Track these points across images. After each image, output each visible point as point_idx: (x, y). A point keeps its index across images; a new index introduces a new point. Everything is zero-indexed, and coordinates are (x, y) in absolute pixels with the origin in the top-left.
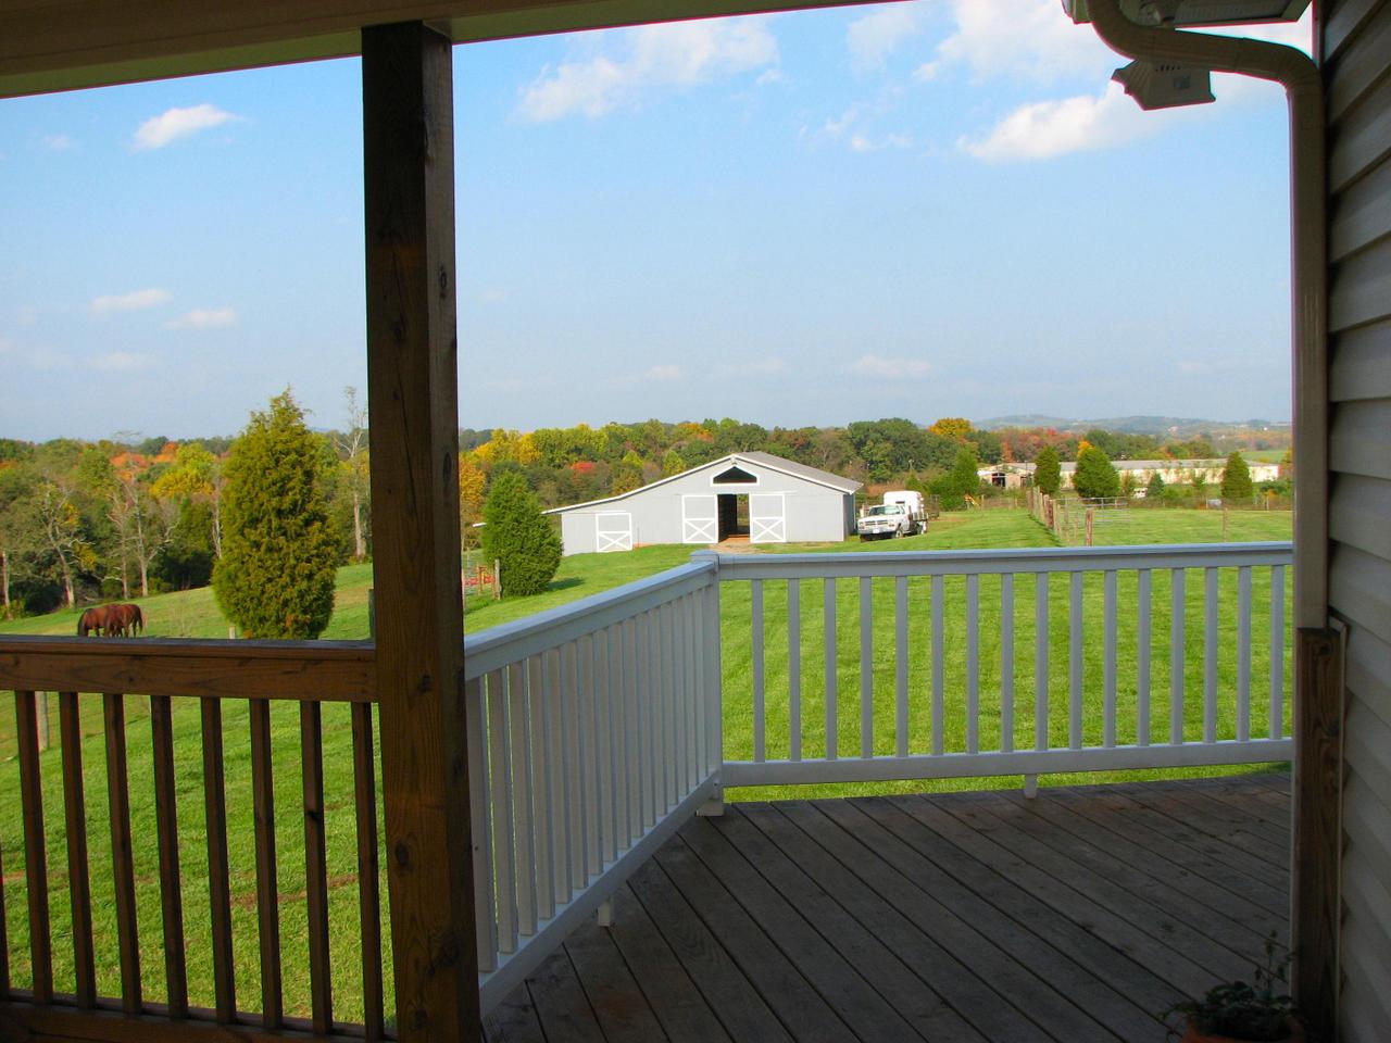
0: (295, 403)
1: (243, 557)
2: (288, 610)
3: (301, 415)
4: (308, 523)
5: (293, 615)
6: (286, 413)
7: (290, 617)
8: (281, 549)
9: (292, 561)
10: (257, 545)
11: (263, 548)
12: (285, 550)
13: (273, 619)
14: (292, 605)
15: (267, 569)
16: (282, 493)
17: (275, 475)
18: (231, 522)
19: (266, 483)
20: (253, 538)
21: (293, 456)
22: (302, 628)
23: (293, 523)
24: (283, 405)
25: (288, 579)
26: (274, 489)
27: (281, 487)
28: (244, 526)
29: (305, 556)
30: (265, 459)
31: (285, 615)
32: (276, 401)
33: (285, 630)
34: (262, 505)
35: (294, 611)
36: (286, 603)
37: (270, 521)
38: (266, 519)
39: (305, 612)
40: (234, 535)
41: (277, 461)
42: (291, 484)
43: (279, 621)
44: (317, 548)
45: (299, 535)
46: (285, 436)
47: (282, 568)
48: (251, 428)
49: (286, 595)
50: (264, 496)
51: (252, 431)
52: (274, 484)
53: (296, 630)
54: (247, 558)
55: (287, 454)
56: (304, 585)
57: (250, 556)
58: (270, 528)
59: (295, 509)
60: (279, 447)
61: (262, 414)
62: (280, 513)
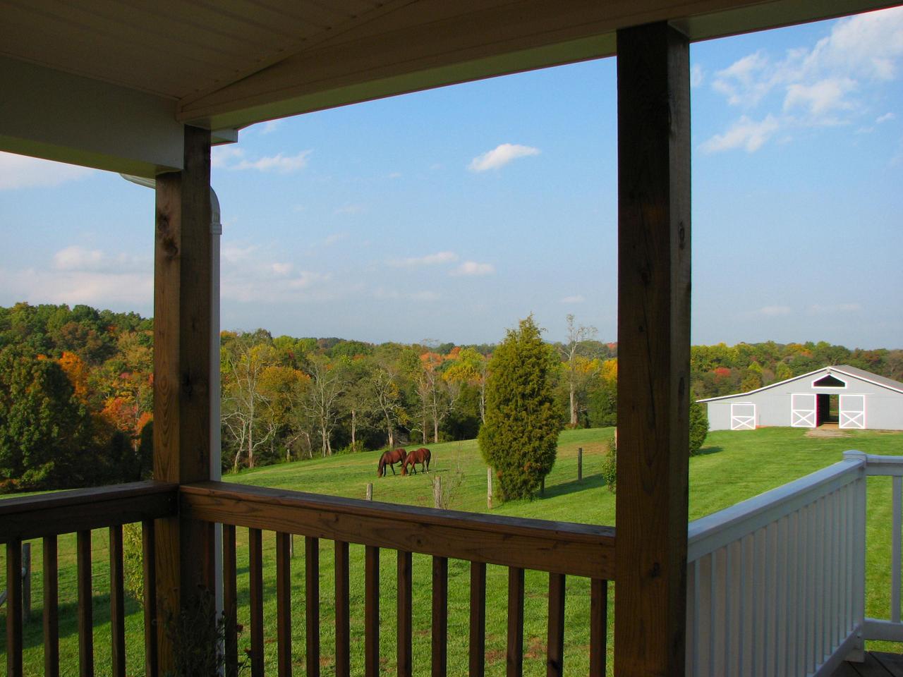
0: (535, 324)
1: (499, 423)
2: (526, 459)
3: (539, 332)
4: (541, 403)
5: (529, 463)
6: (529, 330)
7: (527, 464)
8: (523, 419)
9: (530, 428)
10: (508, 416)
11: (512, 419)
12: (525, 421)
13: (516, 464)
14: (528, 456)
15: (513, 432)
16: (526, 383)
17: (521, 372)
18: (492, 400)
19: (515, 376)
20: (505, 411)
21: (533, 360)
22: (534, 471)
23: (531, 403)
24: (528, 325)
25: (527, 439)
26: (520, 380)
27: (525, 379)
28: (500, 404)
29: (539, 424)
30: (515, 360)
31: (523, 463)
32: (523, 323)
33: (523, 472)
34: (512, 390)
35: (529, 460)
36: (525, 455)
37: (517, 401)
38: (514, 400)
39: (536, 461)
40: (494, 409)
41: (523, 362)
42: (532, 377)
43: (520, 465)
44: (546, 420)
45: (535, 411)
46: (529, 346)
47: (523, 432)
48: (507, 340)
49: (525, 449)
50: (514, 385)
51: (507, 342)
52: (521, 377)
53: (531, 472)
54: (501, 424)
55: (530, 358)
56: (537, 444)
57: (504, 423)
58: (517, 405)
59: (533, 394)
60: (524, 353)
61: (514, 331)
62: (523, 396)
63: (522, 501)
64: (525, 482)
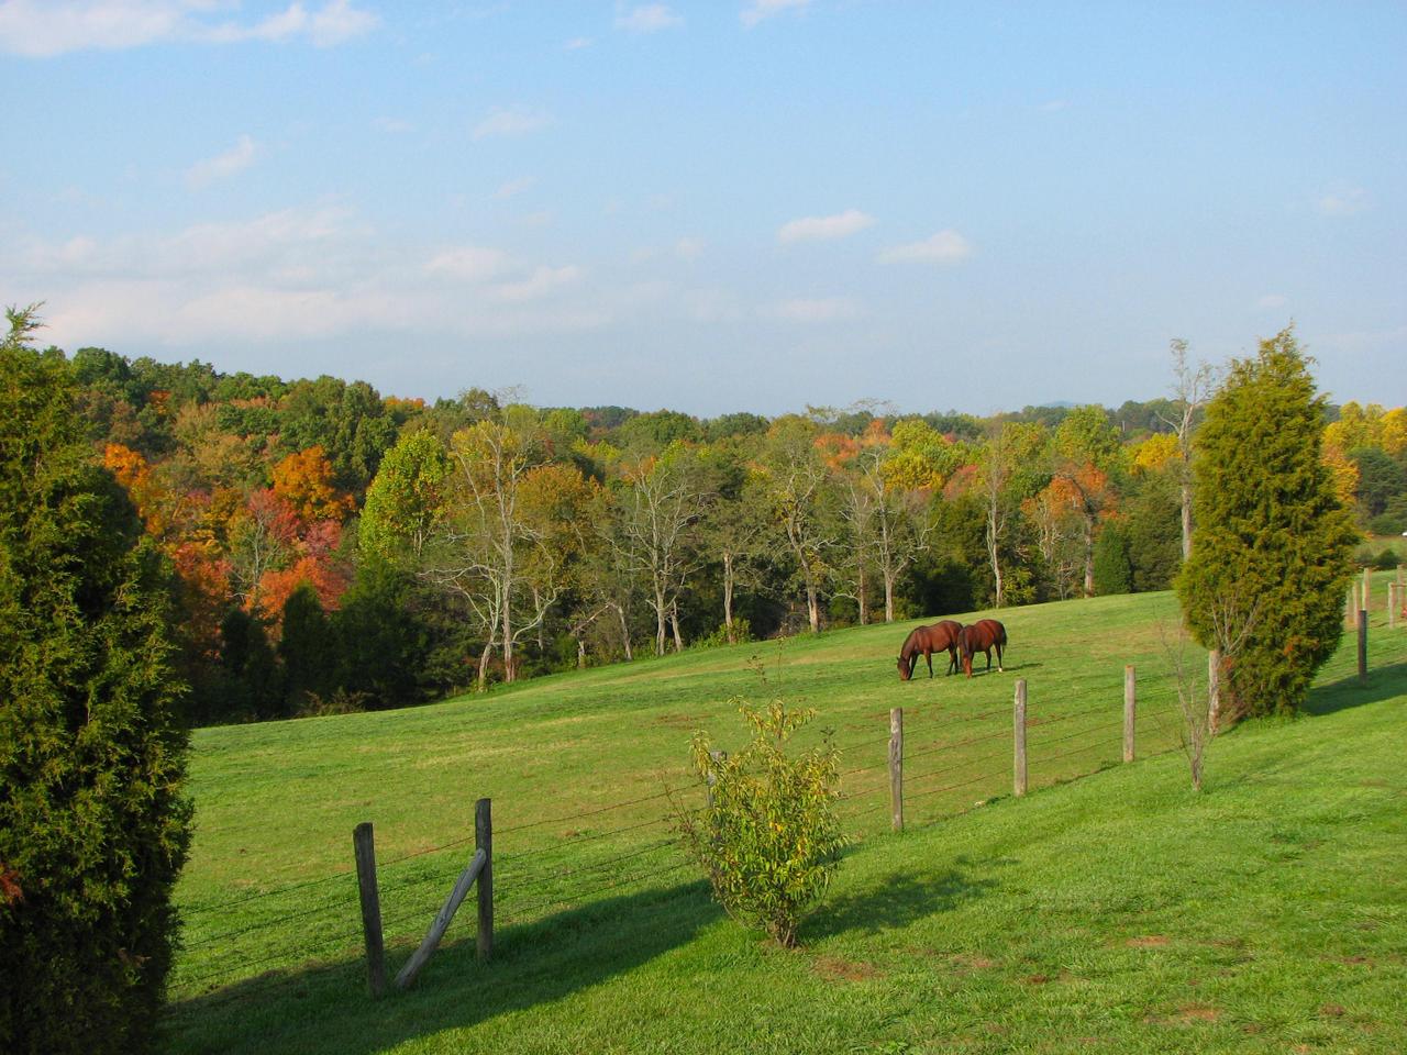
0: (1299, 347)
1: (1229, 555)
2: (1289, 632)
3: (1302, 366)
4: (1318, 511)
5: (1296, 638)
6: (1284, 363)
7: (1292, 641)
8: (1280, 547)
9: (1299, 563)
10: (1248, 540)
11: (1257, 544)
12: (1289, 548)
13: (1268, 641)
14: (1294, 624)
15: (1262, 573)
16: (1287, 468)
17: (1279, 444)
18: (1209, 508)
19: (1263, 454)
20: (1242, 529)
21: (1300, 419)
22: (1303, 657)
23: (1303, 509)
24: (1279, 350)
25: (1294, 588)
26: (1276, 463)
27: (1287, 459)
28: (1229, 514)
29: (1317, 556)
30: (1263, 422)
31: (1283, 638)
32: (1268, 345)
33: (1280, 659)
34: (1257, 485)
35: (1296, 633)
36: (1285, 622)
37: (1267, 507)
38: (1261, 507)
39: (1310, 635)
40: (1213, 526)
41: (1278, 425)
42: (1299, 457)
43: (1274, 644)
44: (1332, 546)
45: (1306, 528)
46: (1286, 392)
47: (1282, 573)
48: (1232, 381)
49: (1288, 610)
50: (1263, 473)
51: (1233, 385)
52: (1275, 456)
53: (1296, 659)
54: (1234, 556)
55: (1292, 415)
56: (1314, 597)
57: (1238, 554)
58: (1267, 517)
59: (1302, 492)
60: (1281, 406)
61: (1248, 363)
62: (1282, 496)
63: (1276, 720)
64: (1284, 681)
